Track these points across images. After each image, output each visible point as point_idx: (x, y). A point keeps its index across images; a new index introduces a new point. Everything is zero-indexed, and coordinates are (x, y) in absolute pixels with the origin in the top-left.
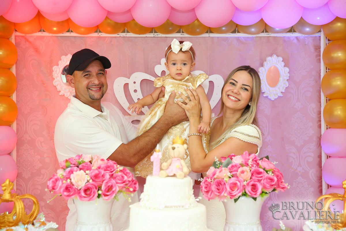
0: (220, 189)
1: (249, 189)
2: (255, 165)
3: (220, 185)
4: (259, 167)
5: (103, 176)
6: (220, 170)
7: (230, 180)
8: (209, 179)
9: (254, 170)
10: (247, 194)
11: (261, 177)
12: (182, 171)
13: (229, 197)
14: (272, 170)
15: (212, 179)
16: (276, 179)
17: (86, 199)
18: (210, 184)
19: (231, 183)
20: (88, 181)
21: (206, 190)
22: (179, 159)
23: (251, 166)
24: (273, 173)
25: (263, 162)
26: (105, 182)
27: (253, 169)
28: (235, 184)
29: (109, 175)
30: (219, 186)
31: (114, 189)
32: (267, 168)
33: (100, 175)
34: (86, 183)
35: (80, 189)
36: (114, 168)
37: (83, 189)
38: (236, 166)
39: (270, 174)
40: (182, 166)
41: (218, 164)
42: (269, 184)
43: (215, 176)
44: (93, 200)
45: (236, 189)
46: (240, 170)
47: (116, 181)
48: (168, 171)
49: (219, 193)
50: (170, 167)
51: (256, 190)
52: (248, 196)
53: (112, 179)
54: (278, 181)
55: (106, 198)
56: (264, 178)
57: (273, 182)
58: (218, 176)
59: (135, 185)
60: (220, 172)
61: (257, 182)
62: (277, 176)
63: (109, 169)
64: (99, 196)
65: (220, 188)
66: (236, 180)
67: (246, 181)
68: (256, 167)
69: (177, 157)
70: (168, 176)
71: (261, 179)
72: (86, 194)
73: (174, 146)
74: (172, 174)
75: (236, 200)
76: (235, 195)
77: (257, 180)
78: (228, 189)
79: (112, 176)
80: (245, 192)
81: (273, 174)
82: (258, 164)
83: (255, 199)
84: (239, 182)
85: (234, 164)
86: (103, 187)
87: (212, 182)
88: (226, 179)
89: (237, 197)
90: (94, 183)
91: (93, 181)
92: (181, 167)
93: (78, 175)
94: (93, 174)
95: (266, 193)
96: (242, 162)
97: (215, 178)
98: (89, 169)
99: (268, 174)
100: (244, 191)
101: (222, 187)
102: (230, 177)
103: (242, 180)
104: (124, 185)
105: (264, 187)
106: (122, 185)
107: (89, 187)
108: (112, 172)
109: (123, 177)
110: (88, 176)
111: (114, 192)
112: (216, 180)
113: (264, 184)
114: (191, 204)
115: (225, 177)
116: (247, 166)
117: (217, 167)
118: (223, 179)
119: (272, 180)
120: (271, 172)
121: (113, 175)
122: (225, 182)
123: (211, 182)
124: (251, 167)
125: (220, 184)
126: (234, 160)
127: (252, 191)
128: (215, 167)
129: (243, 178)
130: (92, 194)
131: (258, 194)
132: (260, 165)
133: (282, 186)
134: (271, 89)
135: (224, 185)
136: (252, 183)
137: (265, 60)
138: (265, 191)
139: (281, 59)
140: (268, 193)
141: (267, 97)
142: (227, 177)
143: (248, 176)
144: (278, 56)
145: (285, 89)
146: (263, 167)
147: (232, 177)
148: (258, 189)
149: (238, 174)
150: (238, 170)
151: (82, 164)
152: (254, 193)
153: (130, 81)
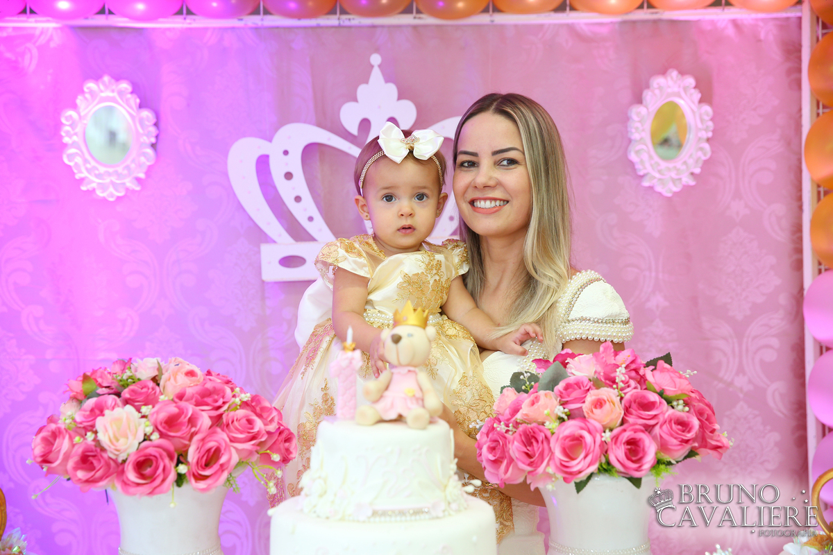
0: (535, 455)
1: (618, 454)
2: (633, 383)
3: (535, 444)
4: (646, 389)
5: (192, 421)
6: (532, 397)
7: (563, 428)
8: (502, 423)
9: (632, 395)
10: (613, 467)
11: (654, 417)
12: (423, 406)
13: (560, 476)
14: (685, 397)
15: (511, 425)
16: (696, 423)
17: (140, 489)
18: (505, 438)
19: (566, 437)
20: (147, 438)
21: (491, 457)
22: (412, 369)
23: (621, 385)
24: (686, 404)
25: (657, 373)
26: (196, 438)
27: (630, 393)
28: (577, 440)
29: (211, 417)
30: (531, 444)
31: (223, 460)
32: (670, 390)
33: (184, 419)
34: (140, 443)
35: (124, 461)
36: (223, 397)
37: (132, 460)
38: (578, 384)
39: (680, 410)
40: (421, 389)
41: (526, 379)
42: (676, 438)
43: (519, 416)
44: (161, 492)
45: (582, 456)
46: (590, 398)
47: (228, 436)
48: (380, 406)
49: (530, 464)
50: (387, 393)
51: (640, 455)
52: (616, 474)
53: (219, 430)
54: (702, 426)
55: (202, 485)
56: (661, 419)
57: (689, 432)
58: (526, 415)
59: (287, 444)
60: (533, 403)
61: (642, 431)
62: (700, 414)
63: (209, 400)
64: (180, 479)
65: (533, 450)
66: (582, 428)
67: (611, 430)
68: (635, 388)
69: (408, 365)
70: (382, 421)
71: (652, 422)
72: (142, 476)
73: (399, 330)
74: (393, 416)
75: (580, 486)
76: (580, 472)
77: (642, 428)
78: (558, 454)
79: (217, 420)
80: (608, 463)
81: (687, 409)
82: (642, 380)
83: (636, 482)
84: (590, 432)
85: (571, 379)
86: (192, 455)
87: (510, 433)
88: (552, 425)
89: (583, 476)
90: (163, 442)
91: (162, 435)
92: (419, 394)
93: (118, 420)
94: (163, 416)
95: (669, 463)
96: (596, 372)
97: (518, 421)
98: (150, 400)
99: (673, 407)
100: (603, 460)
101: (540, 449)
102: (561, 420)
103: (598, 426)
104: (253, 445)
105: (663, 446)
106: (248, 446)
107: (151, 455)
108: (219, 407)
109: (250, 422)
110: (148, 423)
111: (225, 467)
112: (521, 428)
113: (661, 436)
114: (449, 503)
115: (548, 417)
116: (611, 387)
117: (523, 387)
118: (543, 424)
119: (684, 425)
120: (681, 402)
121: (220, 416)
122: (549, 434)
123: (507, 431)
124: (622, 389)
125: (533, 440)
126: (571, 368)
127: (628, 458)
128: (519, 390)
129: (599, 421)
130: (158, 476)
131: (646, 466)
132: (650, 383)
133: (714, 443)
134: (663, 165)
135: (545, 443)
136: (627, 435)
137: (648, 87)
138: (667, 458)
139: (690, 81)
140: (673, 462)
141: (651, 188)
142: (553, 418)
143: (614, 416)
144: (682, 73)
145: (700, 164)
146: (658, 389)
147: (569, 419)
148: (645, 453)
149: (585, 410)
150: (585, 396)
151: (131, 387)
152: (634, 466)
153: (272, 149)
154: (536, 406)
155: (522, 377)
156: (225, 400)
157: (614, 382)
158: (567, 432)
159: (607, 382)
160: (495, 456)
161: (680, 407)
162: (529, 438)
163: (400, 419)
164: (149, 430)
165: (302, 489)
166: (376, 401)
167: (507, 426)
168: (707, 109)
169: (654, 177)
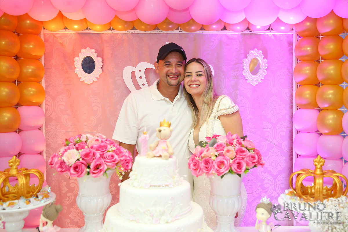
0: (208, 168)
1: (235, 167)
2: (238, 145)
3: (209, 164)
4: (242, 146)
5: (94, 154)
6: (207, 149)
7: (217, 159)
8: (198, 157)
9: (238, 148)
10: (233, 171)
11: (245, 155)
12: (168, 152)
13: (216, 174)
14: (253, 149)
15: (200, 158)
16: (257, 157)
17: (74, 175)
18: (198, 162)
19: (219, 162)
20: (78, 160)
21: (194, 168)
22: (165, 140)
23: (235, 145)
24: (254, 151)
25: (245, 141)
26: (94, 160)
27: (237, 148)
28: (222, 163)
29: (100, 154)
30: (207, 164)
31: (101, 168)
32: (249, 147)
33: (91, 154)
34: (76, 161)
35: (71, 167)
37: (73, 166)
38: (221, 145)
39: (252, 153)
40: (167, 147)
41: (204, 143)
42: (251, 162)
43: (203, 155)
44: (81, 177)
45: (224, 167)
46: (225, 149)
47: (104, 161)
48: (154, 152)
49: (207, 170)
51: (241, 167)
52: (234, 173)
53: (101, 158)
54: (258, 158)
55: (94, 175)
56: (247, 156)
57: (255, 160)
58: (205, 155)
59: (127, 164)
60: (207, 151)
61: (242, 160)
62: (257, 154)
63: (100, 149)
64: (88, 173)
65: (208, 166)
66: (224, 159)
67: (232, 159)
68: (238, 146)
69: (164, 139)
70: (155, 157)
71: (244, 157)
72: (76, 171)
73: (161, 128)
74: (158, 155)
75: (222, 177)
76: (223, 173)
77: (241, 159)
78: (216, 167)
79: (102, 156)
81: (254, 152)
82: (240, 144)
83: (240, 175)
84: (226, 160)
85: (218, 143)
86: (92, 166)
87: (200, 160)
88: (214, 158)
89: (223, 174)
90: (83, 161)
91: (83, 159)
92: (167, 149)
93: (70, 153)
94: (84, 153)
96: (226, 141)
97: (203, 156)
98: (83, 148)
99: (250, 152)
100: (230, 169)
101: (210, 166)
102: (216, 156)
103: (228, 158)
104: (113, 164)
105: (248, 164)
106: (111, 164)
107: (78, 165)
108: (104, 152)
109: (113, 156)
110: (79, 155)
111: (102, 170)
112: (204, 159)
113: (247, 161)
114: (175, 183)
115: (212, 155)
116: (232, 146)
117: (203, 146)
118: (211, 157)
119: (253, 157)
120: (252, 150)
121: (103, 154)
122: (213, 161)
123: (199, 160)
124: (235, 147)
125: (208, 163)
126: (218, 140)
127: (238, 168)
128: (202, 147)
129: (229, 157)
130: (80, 172)
131: (243, 171)
132: (243, 145)
133: (261, 163)
134: (253, 76)
135: (212, 164)
136: (237, 161)
137: (249, 53)
138: (248, 168)
139: (261, 52)
140: (250, 169)
141: (249, 83)
142: (214, 155)
143: (233, 155)
144: (259, 49)
145: (264, 76)
146: (245, 147)
147: (219, 156)
148: (242, 167)
149: (224, 153)
150: (224, 149)
151: (79, 144)
152: (239, 170)
153: (136, 70)
154: (208, 152)
155: (203, 142)
156: (106, 149)
157: (232, 144)
158: (219, 160)
159: (230, 144)
160: (195, 167)
161: (252, 152)
162: (207, 162)
163: (160, 156)
164: (79, 157)
165: (129, 177)
166: (153, 150)
167: (199, 158)
168: (266, 60)
169: (250, 80)
